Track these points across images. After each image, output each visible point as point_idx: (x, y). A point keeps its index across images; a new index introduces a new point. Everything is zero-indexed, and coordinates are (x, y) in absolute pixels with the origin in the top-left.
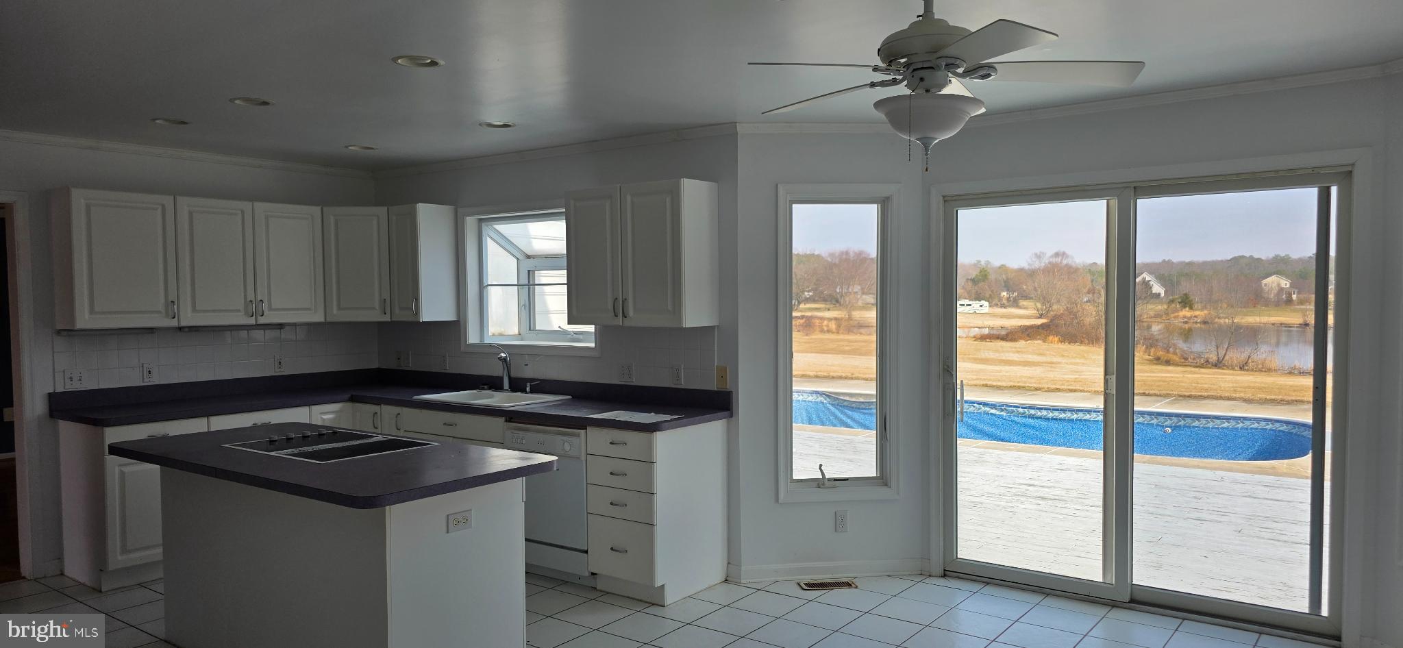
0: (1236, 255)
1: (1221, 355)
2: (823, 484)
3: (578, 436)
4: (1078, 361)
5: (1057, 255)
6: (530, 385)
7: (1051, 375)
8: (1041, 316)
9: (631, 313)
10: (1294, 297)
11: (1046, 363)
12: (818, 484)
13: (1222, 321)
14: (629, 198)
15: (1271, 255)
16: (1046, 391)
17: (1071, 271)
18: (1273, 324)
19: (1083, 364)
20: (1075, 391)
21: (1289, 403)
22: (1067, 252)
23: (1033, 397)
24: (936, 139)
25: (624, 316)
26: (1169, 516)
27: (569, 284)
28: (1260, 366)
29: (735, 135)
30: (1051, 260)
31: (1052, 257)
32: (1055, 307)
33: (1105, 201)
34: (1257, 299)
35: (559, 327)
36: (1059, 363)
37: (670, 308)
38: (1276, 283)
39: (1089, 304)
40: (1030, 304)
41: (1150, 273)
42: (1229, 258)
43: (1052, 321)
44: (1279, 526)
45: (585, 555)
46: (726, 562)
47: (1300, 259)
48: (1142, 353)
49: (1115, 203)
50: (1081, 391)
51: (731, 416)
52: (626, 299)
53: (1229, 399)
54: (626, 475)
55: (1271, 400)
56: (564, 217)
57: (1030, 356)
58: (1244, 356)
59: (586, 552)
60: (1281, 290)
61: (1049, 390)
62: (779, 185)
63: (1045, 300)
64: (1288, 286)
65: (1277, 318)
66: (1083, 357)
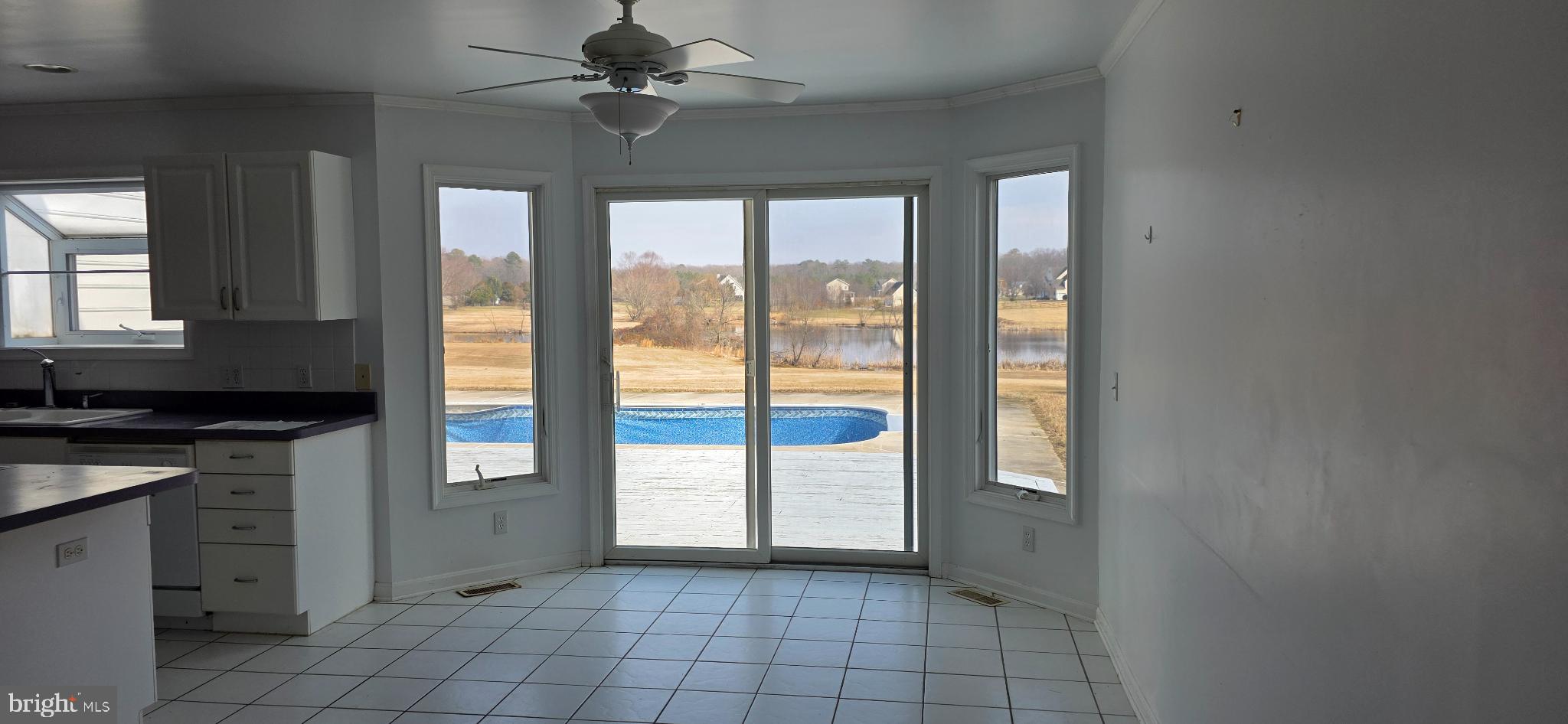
0: (805, 260)
1: (797, 354)
2: (481, 486)
3: (184, 452)
4: (672, 364)
5: (647, 255)
6: (88, 398)
7: (651, 378)
8: (633, 319)
9: (245, 304)
10: (852, 299)
11: (642, 367)
12: (475, 486)
13: (797, 322)
14: (239, 169)
15: (833, 260)
16: (653, 393)
17: (661, 273)
18: (837, 325)
19: (678, 366)
20: (680, 391)
21: (859, 392)
22: (656, 252)
23: (641, 399)
24: (638, 135)
25: (236, 307)
26: (784, 493)
27: (152, 271)
28: (829, 364)
29: (371, 106)
30: (641, 261)
31: (642, 257)
32: (647, 310)
33: (742, 202)
34: (823, 301)
35: (121, 326)
36: (655, 366)
37: (299, 298)
38: (837, 286)
39: (679, 306)
40: (622, 306)
41: (733, 276)
42: (799, 262)
43: (645, 323)
44: (868, 492)
45: (198, 593)
46: (373, 581)
47: (856, 264)
48: (729, 355)
49: (751, 203)
50: (685, 391)
51: (376, 419)
52: (237, 289)
53: (812, 392)
54: (253, 492)
55: (845, 391)
56: (144, 188)
57: (626, 361)
58: (816, 354)
59: (199, 589)
60: (842, 292)
61: (656, 391)
62: (424, 165)
63: (637, 303)
64: (847, 289)
65: (840, 319)
66: (676, 360)
